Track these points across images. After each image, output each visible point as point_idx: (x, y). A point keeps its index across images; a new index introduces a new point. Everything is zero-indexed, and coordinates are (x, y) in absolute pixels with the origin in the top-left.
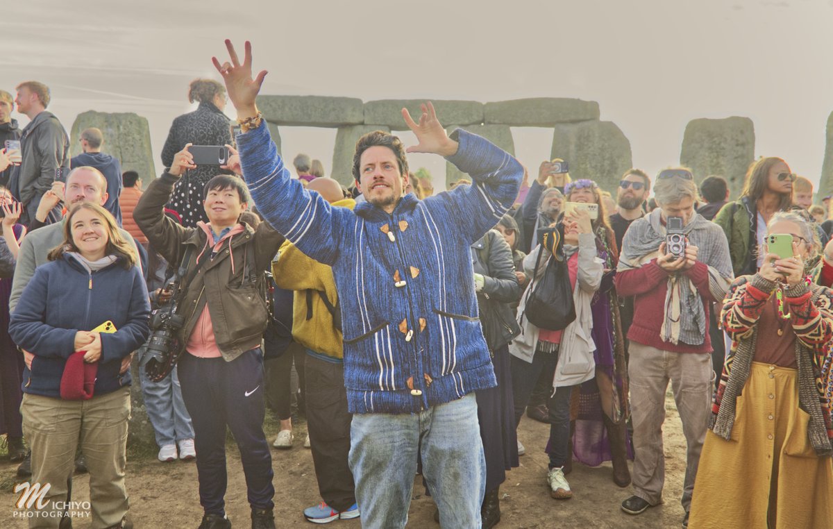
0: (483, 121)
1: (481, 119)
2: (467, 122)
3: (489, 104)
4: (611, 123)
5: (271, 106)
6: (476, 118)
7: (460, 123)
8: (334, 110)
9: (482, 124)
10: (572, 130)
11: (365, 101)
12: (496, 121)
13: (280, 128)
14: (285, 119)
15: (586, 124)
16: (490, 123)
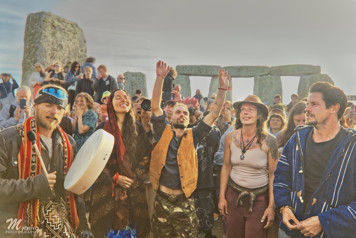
0: (269, 74)
1: (268, 73)
2: (262, 74)
3: (272, 67)
4: (326, 75)
5: (187, 69)
6: (266, 73)
7: (260, 75)
8: (210, 70)
9: (269, 75)
10: (308, 78)
11: (222, 67)
12: (275, 74)
13: (190, 77)
14: (192, 74)
15: (314, 75)
16: (272, 75)
